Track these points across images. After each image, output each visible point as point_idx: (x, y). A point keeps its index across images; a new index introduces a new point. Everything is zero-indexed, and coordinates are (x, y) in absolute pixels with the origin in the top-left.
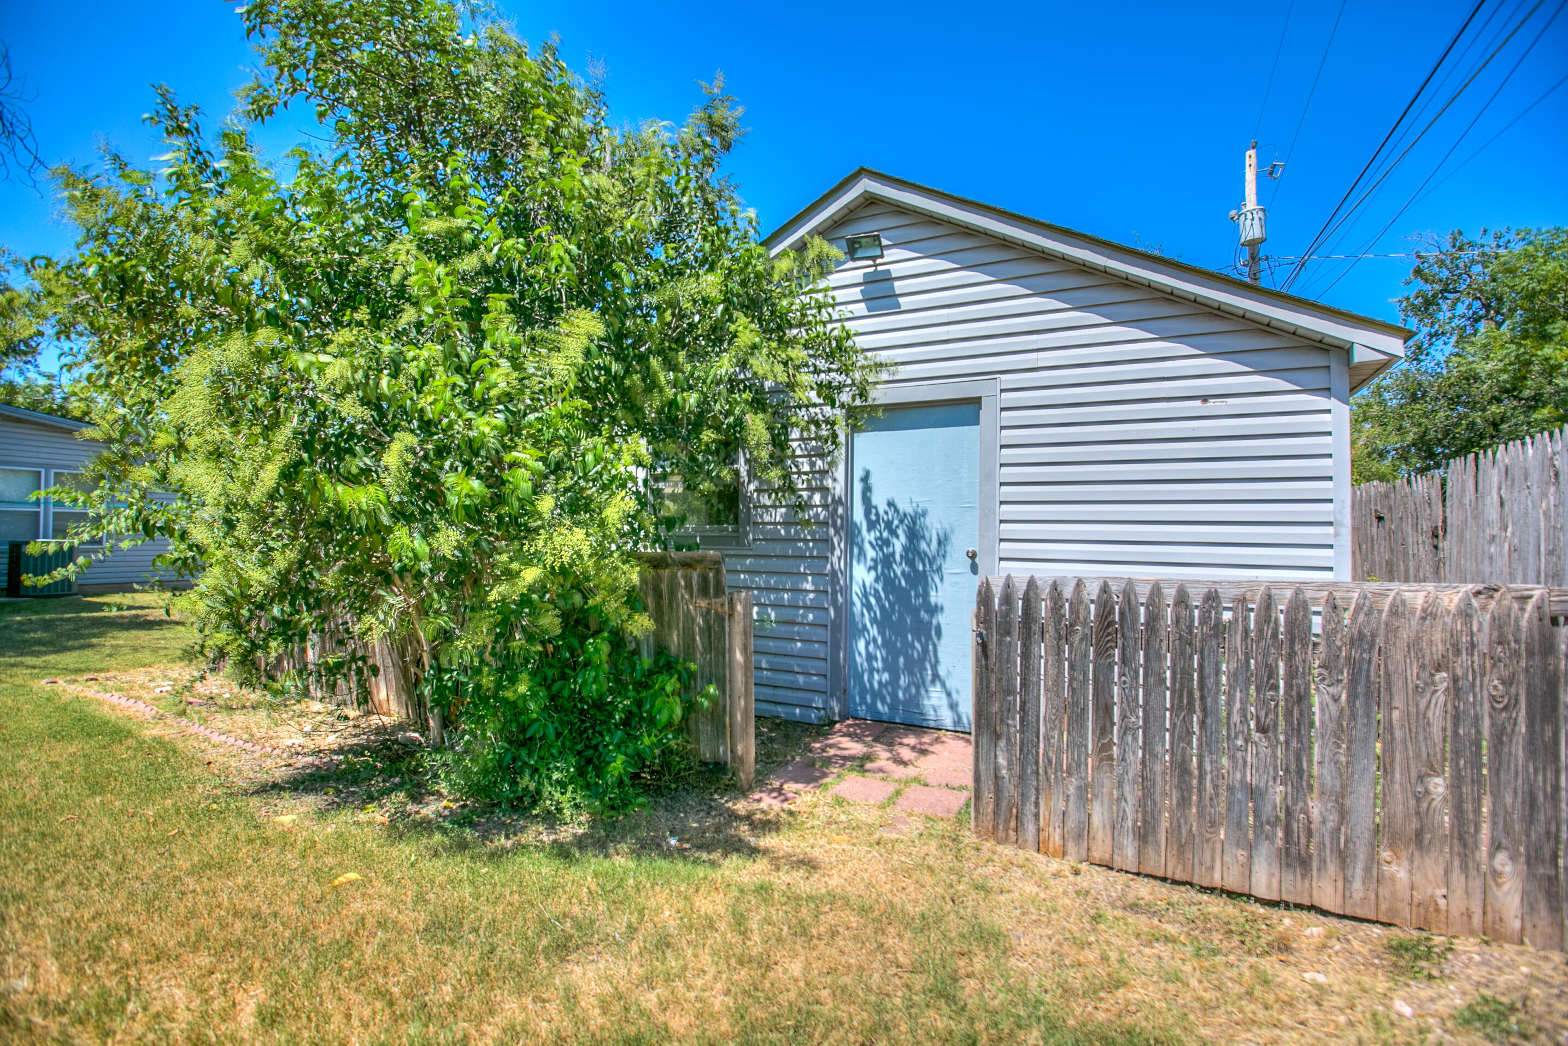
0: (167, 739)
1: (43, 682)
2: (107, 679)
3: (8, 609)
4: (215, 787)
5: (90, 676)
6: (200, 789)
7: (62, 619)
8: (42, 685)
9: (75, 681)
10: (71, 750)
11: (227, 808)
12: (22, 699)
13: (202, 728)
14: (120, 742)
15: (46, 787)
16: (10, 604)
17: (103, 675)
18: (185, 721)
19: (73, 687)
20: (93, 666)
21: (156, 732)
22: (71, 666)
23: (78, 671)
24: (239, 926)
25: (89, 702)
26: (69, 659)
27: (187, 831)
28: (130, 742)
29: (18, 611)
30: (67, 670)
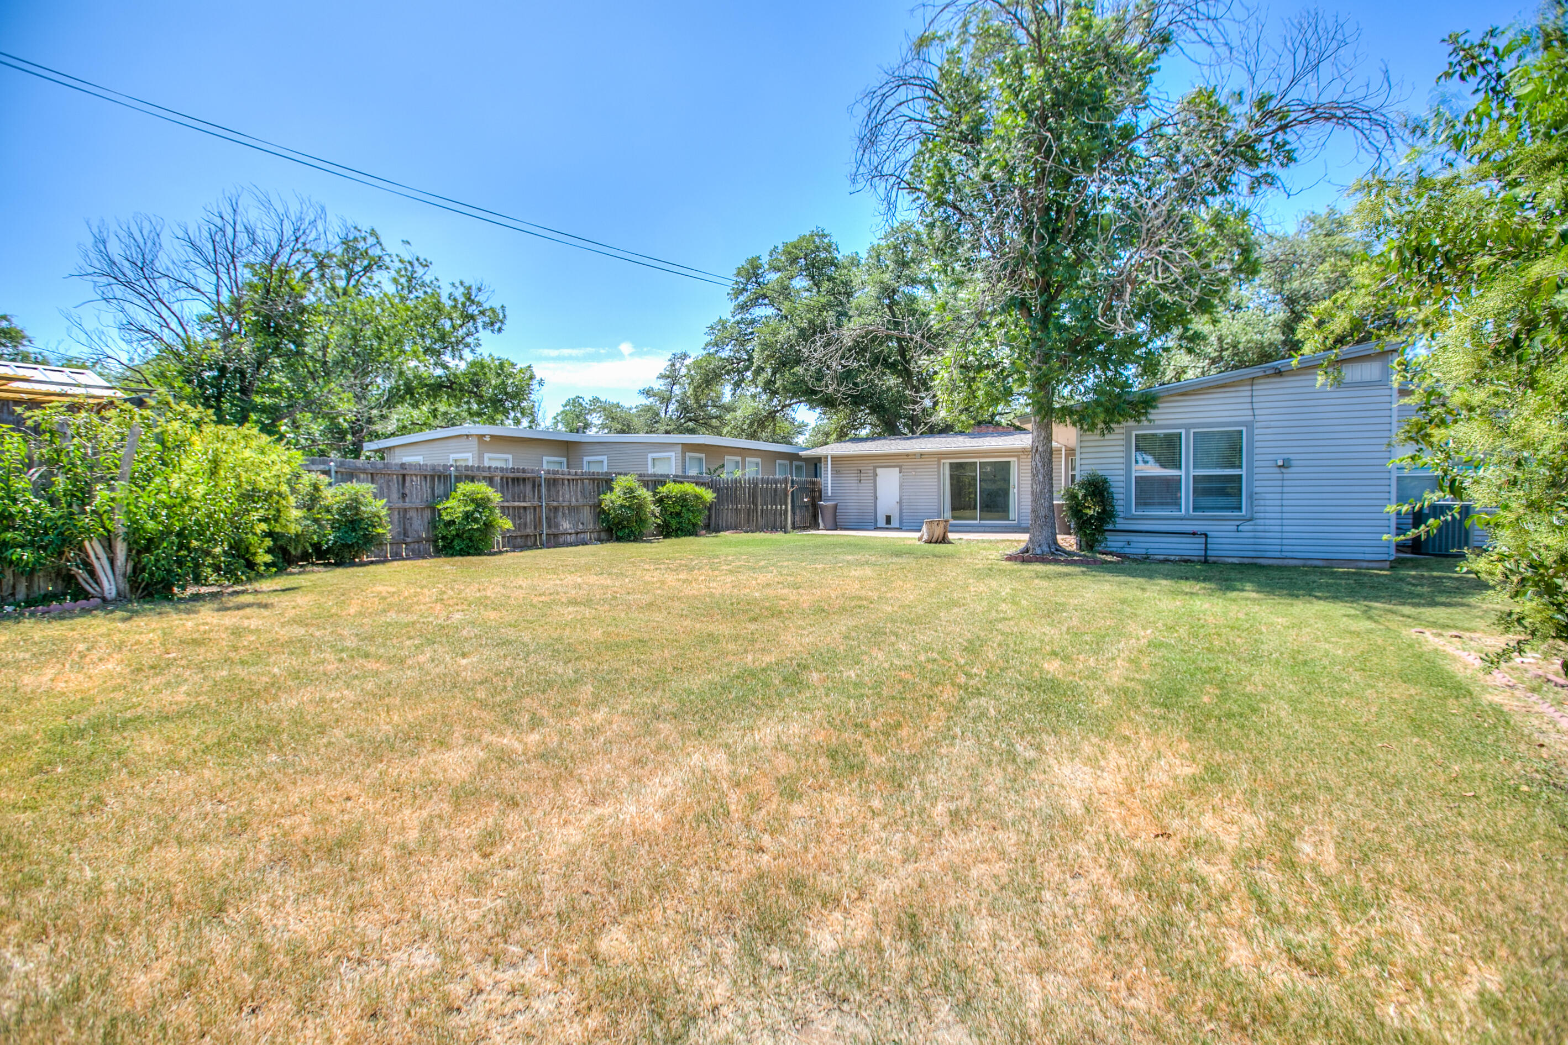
0: (1506, 709)
1: (1413, 630)
2: (1471, 639)
3: (1410, 564)
4: (1537, 771)
5: (1454, 633)
6: (1517, 765)
7: (1450, 578)
8: (1410, 633)
9: (1441, 635)
10: (1413, 691)
11: (1538, 795)
12: (1390, 641)
13: (1552, 709)
14: (1457, 697)
15: (1379, 715)
16: (1411, 560)
17: (1468, 634)
18: (1535, 697)
19: (1437, 640)
20: (1460, 624)
21: (1497, 699)
22: (1441, 621)
23: (1445, 626)
24: (1499, 907)
25: (1445, 656)
26: (1439, 613)
27: (1485, 799)
28: (1466, 701)
29: (1415, 567)
30: (1434, 624)
